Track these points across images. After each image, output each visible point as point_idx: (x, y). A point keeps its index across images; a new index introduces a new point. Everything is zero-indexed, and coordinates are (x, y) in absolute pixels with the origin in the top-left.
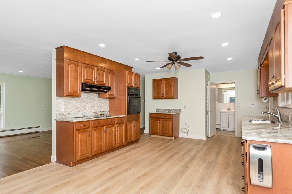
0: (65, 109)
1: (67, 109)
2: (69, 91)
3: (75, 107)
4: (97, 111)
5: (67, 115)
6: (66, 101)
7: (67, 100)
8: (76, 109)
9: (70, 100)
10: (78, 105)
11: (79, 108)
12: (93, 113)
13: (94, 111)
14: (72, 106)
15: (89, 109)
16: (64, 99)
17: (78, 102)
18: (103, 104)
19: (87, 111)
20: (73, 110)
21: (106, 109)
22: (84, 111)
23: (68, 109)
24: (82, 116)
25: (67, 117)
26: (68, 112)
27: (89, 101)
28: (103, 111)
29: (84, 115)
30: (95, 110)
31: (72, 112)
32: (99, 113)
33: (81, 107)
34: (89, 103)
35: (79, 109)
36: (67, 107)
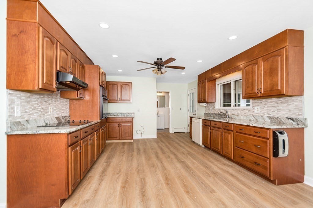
0: (21, 113)
1: (25, 114)
2: (45, 82)
3: (35, 109)
4: (59, 116)
5: (25, 123)
6: (23, 99)
7: (25, 96)
8: (36, 113)
9: (29, 97)
10: (39, 106)
11: (40, 111)
12: (55, 119)
13: (56, 116)
14: (31, 108)
15: (51, 113)
16: (20, 95)
17: (39, 101)
18: (64, 107)
19: (49, 116)
20: (32, 114)
21: (67, 113)
22: (45, 117)
23: (26, 112)
24: (44, 124)
25: (26, 128)
26: (26, 118)
27: (51, 101)
28: (65, 116)
29: (47, 122)
30: (57, 114)
31: (31, 119)
32: (61, 119)
33: (42, 110)
34: (51, 105)
35: (40, 113)
36: (25, 109)
